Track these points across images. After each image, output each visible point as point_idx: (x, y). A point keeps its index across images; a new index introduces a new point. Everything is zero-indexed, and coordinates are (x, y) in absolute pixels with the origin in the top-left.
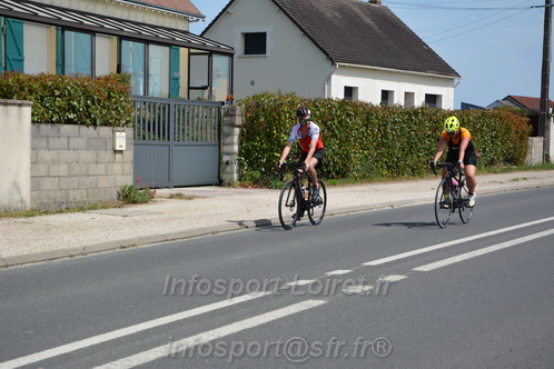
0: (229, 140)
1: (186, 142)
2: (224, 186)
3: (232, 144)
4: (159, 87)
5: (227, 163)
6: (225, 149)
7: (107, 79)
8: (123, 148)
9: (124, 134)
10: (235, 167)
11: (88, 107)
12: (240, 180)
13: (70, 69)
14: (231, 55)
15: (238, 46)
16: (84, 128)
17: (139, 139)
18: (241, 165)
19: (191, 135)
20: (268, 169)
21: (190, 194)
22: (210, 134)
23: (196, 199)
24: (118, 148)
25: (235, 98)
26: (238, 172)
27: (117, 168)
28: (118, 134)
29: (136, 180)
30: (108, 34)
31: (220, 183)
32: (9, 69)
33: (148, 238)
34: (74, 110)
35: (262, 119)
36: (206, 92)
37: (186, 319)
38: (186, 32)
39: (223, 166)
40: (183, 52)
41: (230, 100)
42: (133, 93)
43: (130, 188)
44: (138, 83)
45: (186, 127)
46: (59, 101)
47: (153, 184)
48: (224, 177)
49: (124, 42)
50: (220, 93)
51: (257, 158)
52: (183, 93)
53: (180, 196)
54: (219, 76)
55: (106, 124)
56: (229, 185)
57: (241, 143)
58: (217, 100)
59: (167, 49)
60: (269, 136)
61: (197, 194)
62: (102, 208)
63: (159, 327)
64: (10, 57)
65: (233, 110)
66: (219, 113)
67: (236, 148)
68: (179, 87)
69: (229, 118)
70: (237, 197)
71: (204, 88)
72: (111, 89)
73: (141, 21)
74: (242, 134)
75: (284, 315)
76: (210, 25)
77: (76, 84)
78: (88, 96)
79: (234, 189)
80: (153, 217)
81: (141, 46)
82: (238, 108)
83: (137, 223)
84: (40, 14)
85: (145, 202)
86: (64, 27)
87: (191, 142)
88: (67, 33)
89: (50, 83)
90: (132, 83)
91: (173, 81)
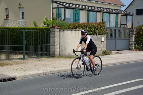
0: (132, 38)
2: (130, 50)
3: (133, 39)
4: (113, 24)
5: (131, 44)
6: (131, 40)
7: (100, 23)
8: (104, 41)
9: (104, 37)
10: (134, 45)
11: (95, 30)
12: (135, 48)
13: (91, 21)
14: (133, 15)
15: (135, 13)
16: (94, 36)
17: (108, 38)
18: (135, 45)
19: (121, 37)
21: (121, 52)
22: (127, 37)
23: (123, 54)
24: (102, 41)
25: (134, 26)
26: (134, 46)
27: (102, 45)
28: (102, 37)
29: (107, 49)
30: (100, 12)
31: (129, 49)
32: (76, 22)
33: (110, 64)
34: (91, 31)
35: (141, 32)
36: (126, 25)
38: (120, 10)
40: (119, 15)
41: (132, 27)
42: (106, 26)
43: (105, 51)
44: (107, 24)
45: (120, 35)
46: (88, 29)
47: (111, 50)
48: (130, 48)
49: (104, 14)
50: (129, 25)
51: (140, 43)
52: (119, 26)
53: (118, 53)
54: (129, 21)
55: (99, 34)
56: (132, 50)
57: (135, 39)
58: (128, 27)
59: (115, 15)
61: (123, 52)
63: (114, 87)
64: (77, 19)
65: (133, 30)
66: (129, 31)
67: (134, 40)
68: (118, 24)
69: (132, 32)
70: (134, 53)
71: (125, 24)
72: (101, 26)
73: (109, 8)
74: (135, 36)
76: (127, 8)
77: (92, 25)
78: (95, 28)
79: (133, 51)
80: (111, 58)
81: (108, 14)
82: (134, 29)
83: (107, 60)
84: (84, 8)
85: (109, 54)
86: (89, 11)
87: (121, 39)
88: (90, 12)
89: (86, 25)
90: (106, 24)
91: (117, 23)
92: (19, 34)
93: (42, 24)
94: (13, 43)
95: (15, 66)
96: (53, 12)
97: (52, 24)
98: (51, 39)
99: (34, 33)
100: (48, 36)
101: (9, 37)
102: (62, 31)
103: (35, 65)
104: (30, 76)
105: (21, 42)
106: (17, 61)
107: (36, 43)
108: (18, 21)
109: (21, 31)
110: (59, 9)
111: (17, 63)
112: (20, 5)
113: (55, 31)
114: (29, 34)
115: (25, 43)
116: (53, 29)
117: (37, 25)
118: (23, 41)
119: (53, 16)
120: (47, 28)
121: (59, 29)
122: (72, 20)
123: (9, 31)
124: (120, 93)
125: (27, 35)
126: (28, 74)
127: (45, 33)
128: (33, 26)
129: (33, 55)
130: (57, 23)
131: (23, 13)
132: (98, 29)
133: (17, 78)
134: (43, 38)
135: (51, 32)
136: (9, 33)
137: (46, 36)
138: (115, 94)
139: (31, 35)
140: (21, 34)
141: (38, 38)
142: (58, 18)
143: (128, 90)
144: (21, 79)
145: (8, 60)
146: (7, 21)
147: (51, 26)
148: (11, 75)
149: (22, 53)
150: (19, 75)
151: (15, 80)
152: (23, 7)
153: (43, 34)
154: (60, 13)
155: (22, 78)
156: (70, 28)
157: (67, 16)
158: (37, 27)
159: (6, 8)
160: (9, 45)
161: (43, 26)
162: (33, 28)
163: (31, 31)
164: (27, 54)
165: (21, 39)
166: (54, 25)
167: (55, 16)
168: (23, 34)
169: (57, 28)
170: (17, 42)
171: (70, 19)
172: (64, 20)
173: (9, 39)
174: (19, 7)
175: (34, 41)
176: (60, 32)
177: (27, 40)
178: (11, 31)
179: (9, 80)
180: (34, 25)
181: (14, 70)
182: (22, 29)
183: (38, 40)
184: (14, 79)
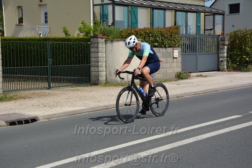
0: (222, 51)
1: (203, 53)
2: (220, 71)
3: (224, 53)
4: (192, 30)
5: (222, 61)
6: (221, 55)
7: (170, 28)
8: (177, 56)
9: (177, 51)
10: (225, 63)
11: (163, 40)
12: (227, 68)
13: (156, 25)
14: (223, 15)
15: (227, 10)
16: (161, 49)
17: (183, 53)
18: (228, 62)
19: (205, 50)
20: (240, 63)
21: (206, 75)
22: (214, 50)
23: (208, 77)
24: (175, 57)
25: (225, 33)
26: (227, 65)
27: (175, 65)
28: (175, 51)
29: (182, 70)
30: (171, 9)
31: (219, 70)
32: (132, 27)
33: (188, 93)
34: (157, 41)
35: (238, 42)
36: (212, 31)
37: (205, 126)
38: (204, 6)
39: (219, 63)
40: (202, 15)
41: (223, 34)
42: (181, 33)
43: (180, 73)
44: (183, 29)
45: (203, 47)
46: (151, 39)
47: (190, 71)
48: (220, 67)
49: (177, 12)
50: (218, 31)
51: (235, 58)
52: (202, 32)
53: (201, 76)
54: (218, 24)
55: (170, 47)
56: (223, 71)
57: (228, 52)
58: (217, 34)
59: (195, 14)
60: (241, 49)
61: (209, 75)
62: (169, 81)
63: (193, 129)
64: (133, 22)
65: (224, 38)
66: (218, 40)
67: (225, 55)
68: (200, 30)
69: (222, 42)
70: (226, 75)
71: (212, 29)
72: (172, 32)
73: (184, 3)
74: (228, 48)
75: (249, 125)
76: (214, 2)
77: (158, 31)
78: (162, 35)
79: (224, 73)
80: (190, 84)
81: (184, 13)
82: (226, 37)
83: (183, 87)
84: (144, 3)
85: (186, 78)
86: (153, 8)
87: (205, 53)
88: (154, 10)
89: (148, 31)
90: (181, 29)
91: (198, 27)
92: (41, 49)
93: (78, 32)
94: (31, 63)
95: (35, 99)
96: (95, 11)
97: (94, 32)
98: (92, 55)
99: (65, 46)
100: (87, 51)
101: (24, 53)
102: (110, 42)
103: (67, 97)
104: (59, 115)
105: (44, 61)
106: (39, 91)
107: (68, 62)
108: (38, 27)
109: (44, 44)
110: (104, 6)
111: (39, 96)
112: (41, 1)
113: (98, 43)
114: (56, 48)
115: (51, 63)
116: (95, 39)
117: (69, 33)
118: (47, 60)
119: (94, 18)
120: (85, 37)
121: (104, 40)
122: (126, 24)
123: (24, 43)
124: (204, 139)
125: (53, 50)
126: (57, 112)
127: (81, 46)
128: (63, 36)
129: (64, 82)
130: (101, 29)
131: (46, 14)
132: (167, 37)
133: (40, 118)
134: (79, 54)
135: (91, 44)
136: (24, 48)
137: (84, 51)
138: (195, 140)
139: (59, 50)
140: (44, 48)
141: (71, 54)
142: (103, 21)
143: (216, 134)
144: (45, 120)
145: (24, 90)
146: (20, 27)
147: (92, 35)
148: (30, 113)
149: (47, 80)
150: (42, 115)
151: (36, 122)
152: (46, 5)
153: (79, 48)
154: (105, 12)
155: (47, 119)
156: (122, 38)
157: (117, 19)
158: (70, 37)
159: (19, 7)
160: (24, 66)
161: (78, 35)
162: (64, 39)
163: (59, 44)
164: (54, 81)
165: (44, 57)
166: (96, 33)
167: (98, 18)
168: (46, 48)
169: (102, 38)
170: (38, 61)
171: (122, 22)
172: (113, 24)
173: (24, 57)
174: (40, 5)
175: (65, 60)
176: (106, 43)
177: (53, 58)
178: (27, 44)
179: (27, 122)
180: (64, 33)
181: (34, 107)
182: (46, 40)
183: (71, 57)
184: (34, 120)
